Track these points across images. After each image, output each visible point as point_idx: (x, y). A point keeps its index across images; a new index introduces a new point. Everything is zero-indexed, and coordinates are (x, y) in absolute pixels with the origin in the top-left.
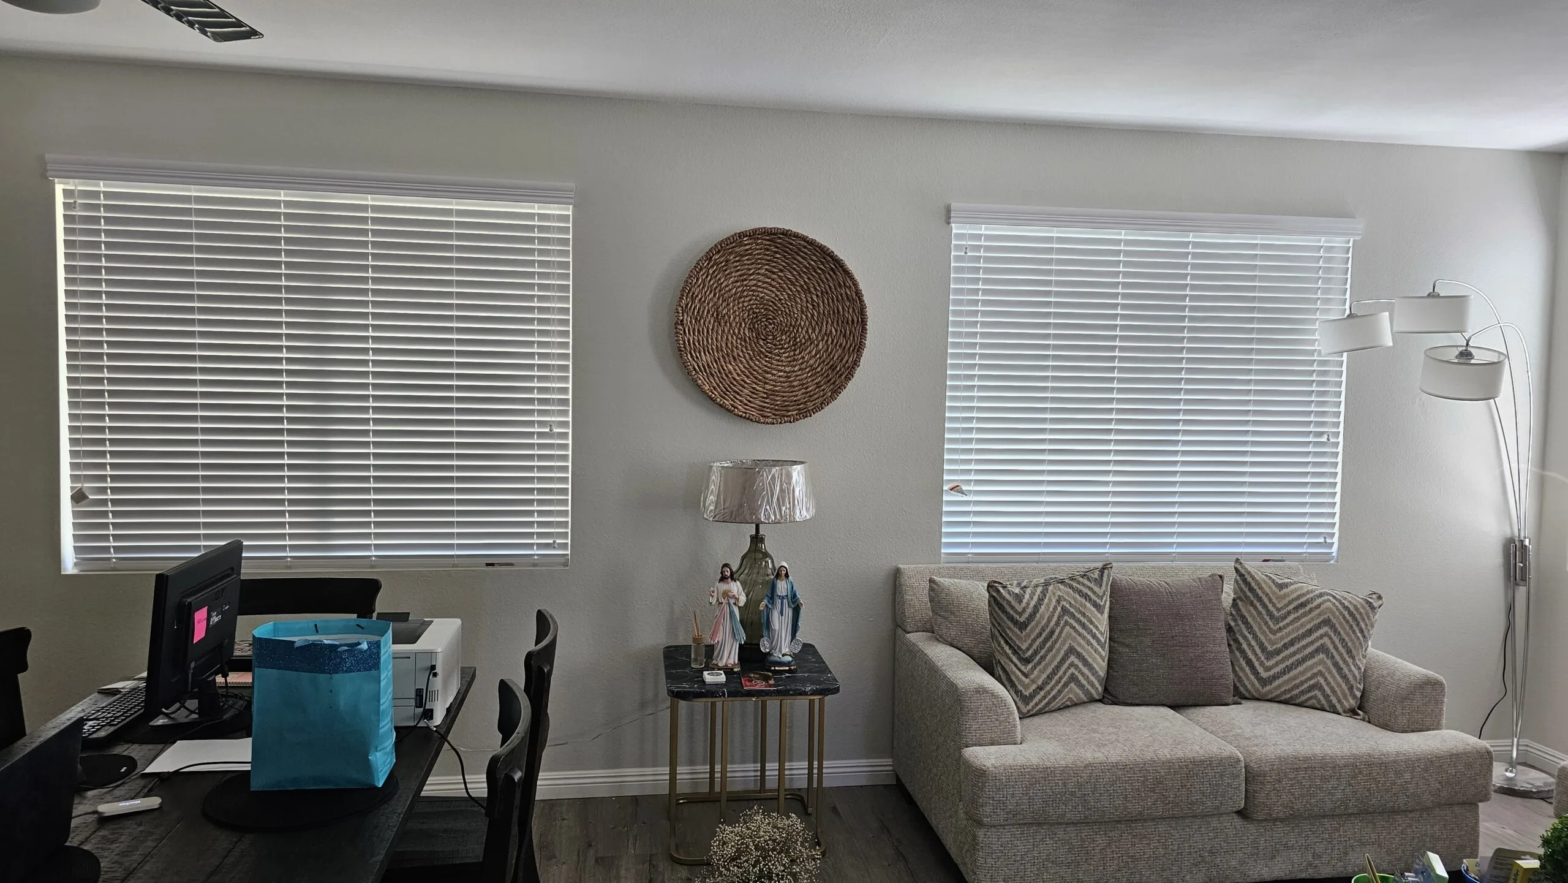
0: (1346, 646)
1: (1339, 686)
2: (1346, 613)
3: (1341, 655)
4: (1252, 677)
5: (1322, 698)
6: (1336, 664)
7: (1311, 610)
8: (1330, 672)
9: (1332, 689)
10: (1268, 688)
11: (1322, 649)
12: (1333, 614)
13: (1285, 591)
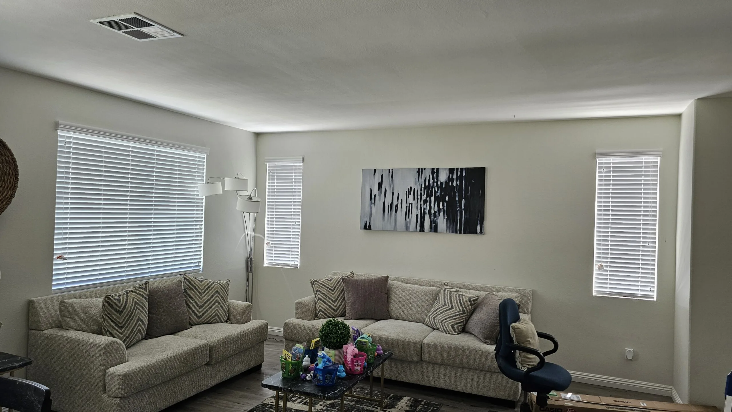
0: (223, 299)
1: (223, 313)
2: (222, 288)
3: (222, 302)
4: (195, 317)
5: (218, 319)
6: (221, 306)
7: (212, 288)
8: (220, 309)
9: (221, 314)
10: (201, 319)
11: (217, 301)
12: (219, 289)
13: (203, 283)
